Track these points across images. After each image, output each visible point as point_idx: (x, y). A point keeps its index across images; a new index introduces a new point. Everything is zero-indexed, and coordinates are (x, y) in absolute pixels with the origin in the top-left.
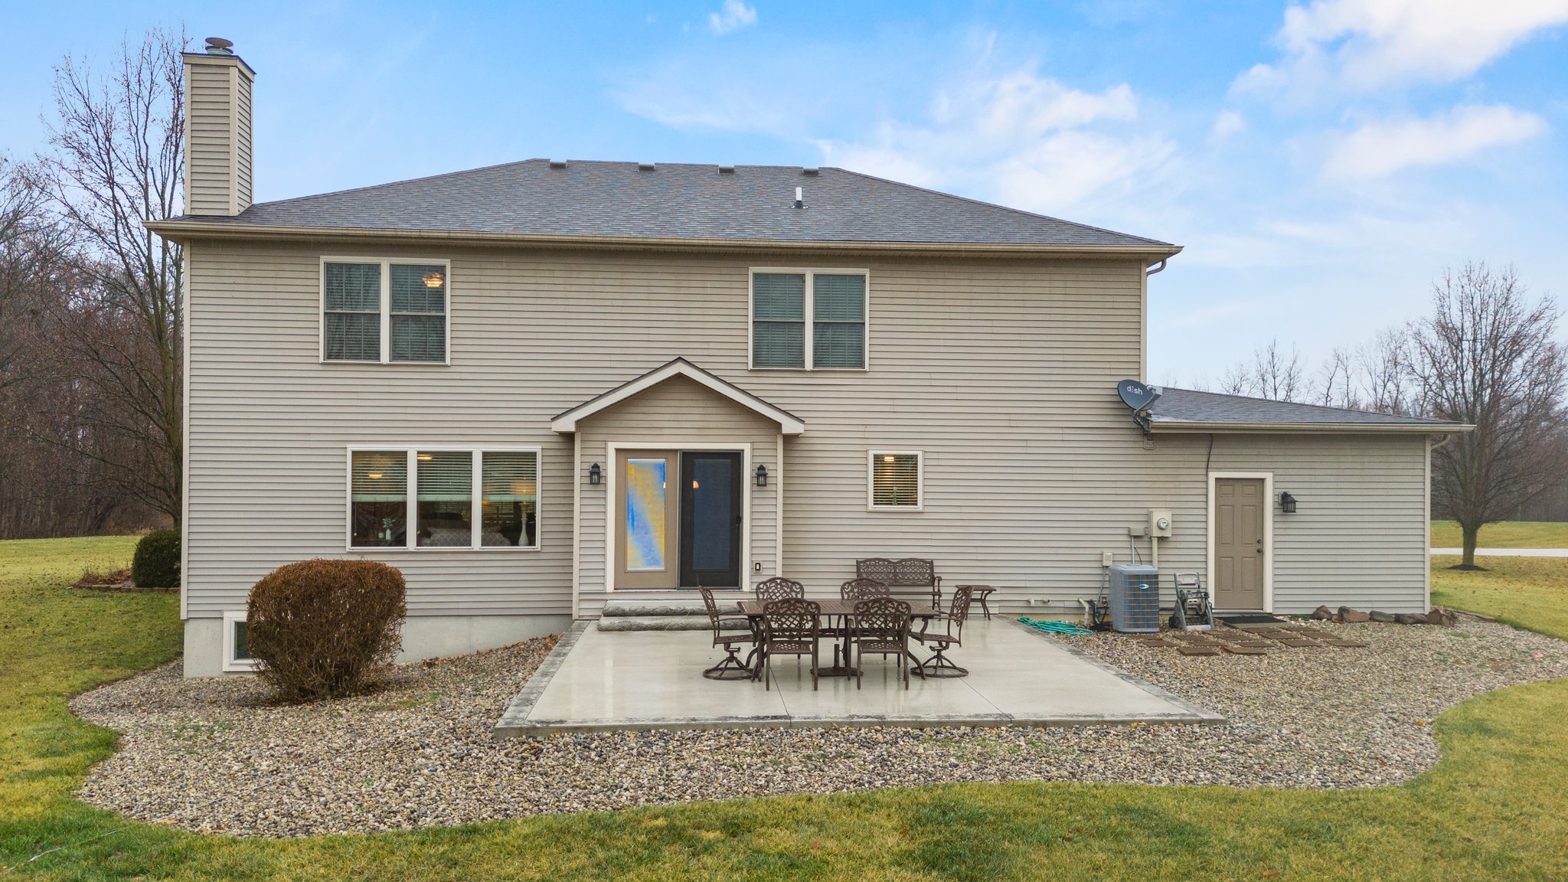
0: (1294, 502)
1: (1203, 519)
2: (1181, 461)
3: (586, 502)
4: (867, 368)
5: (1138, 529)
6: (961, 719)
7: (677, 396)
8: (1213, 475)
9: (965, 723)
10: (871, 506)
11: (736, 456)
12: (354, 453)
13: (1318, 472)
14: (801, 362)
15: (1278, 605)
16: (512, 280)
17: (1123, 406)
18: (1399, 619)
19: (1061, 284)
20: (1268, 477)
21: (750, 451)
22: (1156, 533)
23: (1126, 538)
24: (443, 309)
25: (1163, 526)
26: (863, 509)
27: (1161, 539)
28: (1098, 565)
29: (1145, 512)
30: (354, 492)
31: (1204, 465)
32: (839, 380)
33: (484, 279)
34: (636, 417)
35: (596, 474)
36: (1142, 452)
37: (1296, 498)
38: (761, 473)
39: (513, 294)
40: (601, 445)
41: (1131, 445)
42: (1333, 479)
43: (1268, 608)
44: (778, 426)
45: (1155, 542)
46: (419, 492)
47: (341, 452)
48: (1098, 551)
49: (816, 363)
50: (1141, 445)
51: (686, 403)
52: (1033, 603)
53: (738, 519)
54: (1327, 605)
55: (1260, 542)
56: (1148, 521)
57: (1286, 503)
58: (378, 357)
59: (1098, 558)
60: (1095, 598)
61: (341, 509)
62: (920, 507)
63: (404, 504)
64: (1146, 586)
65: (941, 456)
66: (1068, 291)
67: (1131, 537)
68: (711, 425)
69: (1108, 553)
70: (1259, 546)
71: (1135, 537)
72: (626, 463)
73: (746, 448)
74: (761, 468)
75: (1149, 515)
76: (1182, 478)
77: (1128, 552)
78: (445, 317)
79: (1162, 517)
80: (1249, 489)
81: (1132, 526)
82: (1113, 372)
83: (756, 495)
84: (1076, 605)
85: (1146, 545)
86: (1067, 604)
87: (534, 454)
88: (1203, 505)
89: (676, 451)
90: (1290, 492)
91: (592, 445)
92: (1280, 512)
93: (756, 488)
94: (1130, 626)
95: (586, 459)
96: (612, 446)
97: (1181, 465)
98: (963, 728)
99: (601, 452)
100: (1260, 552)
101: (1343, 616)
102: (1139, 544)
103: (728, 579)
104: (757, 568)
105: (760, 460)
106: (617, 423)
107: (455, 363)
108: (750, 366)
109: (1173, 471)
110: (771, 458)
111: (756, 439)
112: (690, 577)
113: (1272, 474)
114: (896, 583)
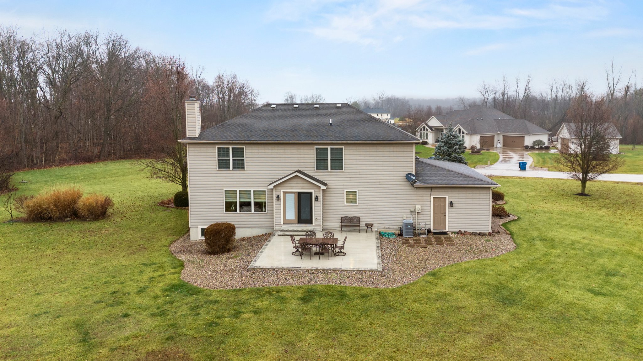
1: (430, 207)
2: (424, 193)
3: (276, 204)
4: (344, 170)
5: (412, 210)
7: (296, 179)
8: (432, 197)
10: (345, 204)
11: (311, 193)
12: (225, 191)
13: (460, 196)
14: (328, 169)
15: (449, 229)
17: (407, 178)
18: (479, 234)
20: (447, 197)
22: (417, 211)
24: (244, 157)
25: (419, 209)
26: (343, 204)
27: (418, 213)
29: (414, 205)
30: (225, 199)
31: (431, 194)
32: (337, 173)
33: (253, 150)
34: (286, 185)
35: (278, 198)
36: (413, 191)
37: (453, 203)
40: (279, 191)
41: (411, 189)
42: (464, 198)
43: (447, 230)
44: (320, 187)
46: (240, 199)
47: (222, 190)
48: (402, 215)
49: (331, 169)
50: (413, 189)
51: (298, 181)
52: (385, 228)
53: (311, 208)
54: (461, 230)
55: (445, 213)
56: (415, 208)
57: (451, 204)
58: (229, 168)
59: (402, 217)
60: (401, 227)
61: (223, 203)
62: (357, 204)
63: (236, 202)
64: (410, 226)
65: (363, 191)
67: (410, 212)
68: (304, 186)
69: (405, 216)
70: (445, 214)
72: (285, 195)
73: (313, 191)
74: (317, 196)
75: (415, 206)
76: (424, 197)
77: (410, 215)
78: (244, 159)
79: (418, 207)
80: (442, 200)
81: (411, 209)
82: (405, 171)
83: (316, 203)
84: (396, 228)
85: (415, 214)
86: (394, 228)
87: (265, 192)
88: (430, 204)
89: (296, 192)
90: (452, 201)
91: (277, 191)
92: (450, 206)
93: (315, 201)
94: (407, 236)
95: (276, 194)
96: (282, 191)
98: (332, 271)
99: (279, 192)
100: (445, 216)
101: (465, 233)
102: (413, 213)
103: (310, 222)
104: (316, 220)
105: (316, 194)
106: (283, 186)
107: (247, 170)
108: (315, 170)
109: (422, 196)
110: (319, 194)
111: (315, 189)
112: (301, 221)
113: (448, 197)
114: (351, 223)
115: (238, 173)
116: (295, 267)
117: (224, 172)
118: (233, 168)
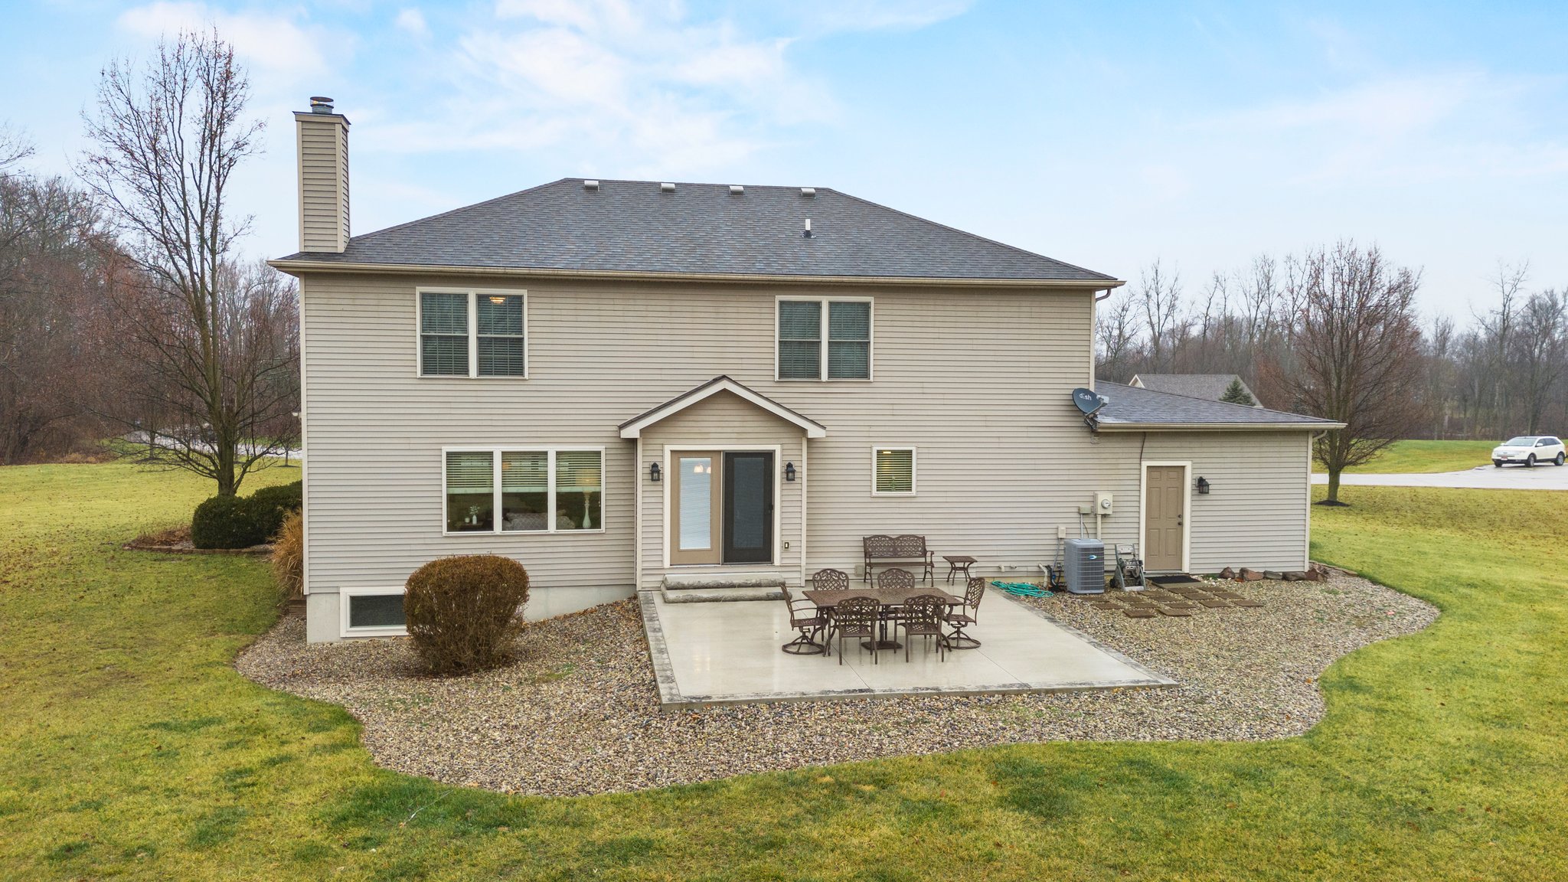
0: (1208, 485)
1: (1137, 499)
2: (1123, 453)
3: (646, 494)
4: (872, 379)
5: (1086, 507)
6: (994, 689)
7: (721, 406)
8: (1145, 464)
9: (998, 692)
10: (875, 493)
11: (769, 456)
12: (448, 453)
13: (1226, 460)
14: (817, 374)
15: (1194, 567)
16: (579, 307)
17: (1075, 408)
18: (1285, 577)
19: (1028, 309)
20: (1188, 464)
21: (781, 451)
22: (1100, 511)
23: (1077, 515)
24: (520, 331)
25: (1106, 506)
26: (868, 494)
27: (1104, 516)
28: (1054, 537)
29: (1091, 494)
30: (448, 486)
31: (1138, 456)
32: (849, 389)
33: (556, 306)
34: (686, 425)
35: (655, 471)
36: (1090, 445)
37: (1209, 482)
38: (790, 470)
39: (580, 318)
40: (659, 447)
41: (1081, 440)
42: (1237, 465)
43: (1186, 569)
44: (804, 431)
45: (1099, 518)
46: (504, 485)
47: (437, 453)
48: (1055, 526)
49: (830, 376)
50: (1089, 440)
51: (728, 412)
52: (1003, 570)
53: (771, 507)
54: (1230, 566)
55: (1181, 516)
56: (1094, 502)
57: (1202, 486)
58: (466, 372)
59: (1054, 531)
60: (1051, 564)
61: (438, 500)
62: (913, 492)
63: (491, 495)
64: (1095, 557)
65: (931, 451)
66: (1034, 315)
67: (1080, 514)
68: (750, 430)
69: (1062, 528)
70: (1179, 520)
71: (1084, 514)
72: (679, 462)
73: (777, 448)
74: (790, 465)
75: (1095, 497)
76: (1120, 467)
77: (1078, 526)
78: (523, 338)
79: (1105, 497)
80: (1173, 474)
81: (1082, 505)
82: (1068, 381)
83: (785, 487)
84: (1036, 569)
85: (1092, 520)
86: (1030, 569)
87: (599, 453)
88: (1137, 488)
89: (720, 451)
90: (1205, 477)
91: (652, 447)
92: (1197, 492)
93: (785, 481)
94: (1082, 589)
95: (647, 459)
96: (668, 448)
97: (1120, 456)
98: (996, 696)
99: (660, 453)
100: (1181, 524)
101: (1243, 575)
102: (1087, 520)
103: (763, 554)
104: (786, 547)
105: (789, 459)
106: (672, 430)
107: (532, 377)
108: (777, 379)
109: (1114, 461)
110: (798, 458)
111: (785, 441)
112: (733, 554)
113: (1191, 463)
114: (895, 555)
115: (501, 387)
116: (849, 691)
117: (444, 387)
118: (482, 371)
